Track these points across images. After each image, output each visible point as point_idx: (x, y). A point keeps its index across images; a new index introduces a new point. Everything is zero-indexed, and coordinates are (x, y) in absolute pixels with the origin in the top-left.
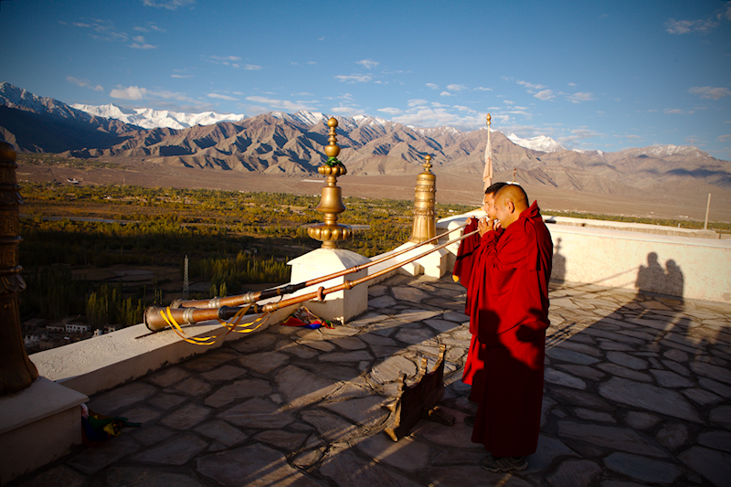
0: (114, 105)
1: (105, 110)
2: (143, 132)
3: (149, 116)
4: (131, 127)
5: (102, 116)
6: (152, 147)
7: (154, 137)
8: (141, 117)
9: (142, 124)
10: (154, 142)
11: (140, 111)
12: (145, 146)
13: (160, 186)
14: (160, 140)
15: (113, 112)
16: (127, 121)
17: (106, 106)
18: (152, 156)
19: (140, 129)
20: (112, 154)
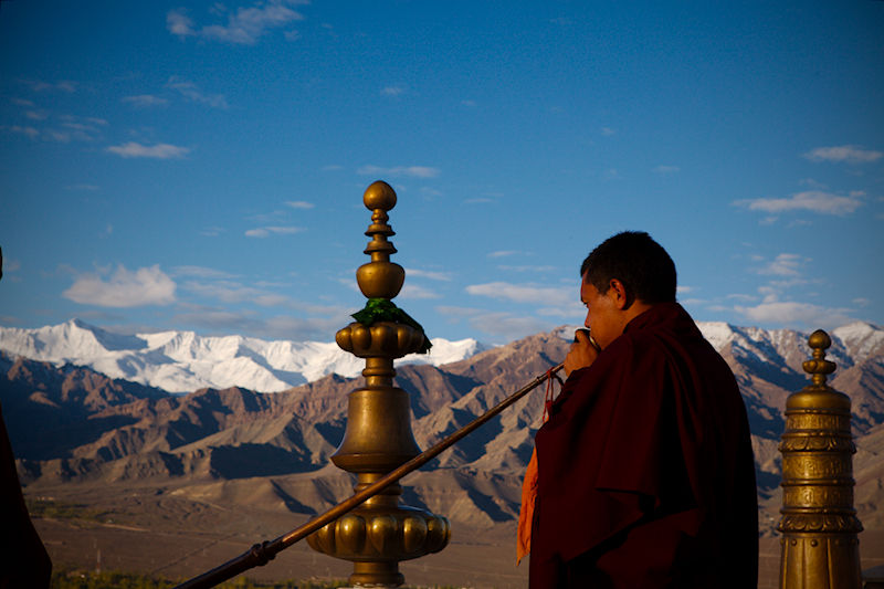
0: (80, 324)
1: (54, 340)
2: (162, 405)
3: (181, 354)
4: (128, 390)
5: (43, 357)
6: (189, 450)
7: (194, 419)
8: (160, 358)
9: (161, 378)
10: (194, 434)
11: (155, 340)
12: (166, 448)
14: (212, 427)
15: (77, 346)
16: (114, 372)
17: (58, 329)
18: (187, 479)
19: (154, 395)
20: (68, 474)
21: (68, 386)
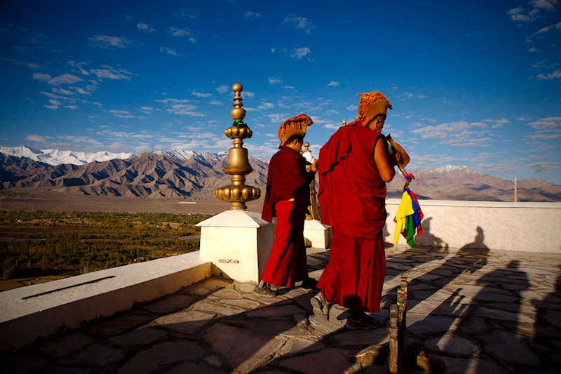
0: (26, 147)
1: (18, 151)
2: (49, 168)
3: (55, 155)
4: (40, 164)
5: (15, 155)
6: (57, 179)
7: (58, 172)
8: (48, 156)
9: (49, 161)
10: (59, 176)
11: (46, 152)
12: (51, 179)
13: (64, 210)
14: (64, 174)
15: (25, 152)
16: (36, 160)
17: (19, 148)
18: (57, 186)
19: (47, 165)
20: (23, 185)
21: (23, 162)
